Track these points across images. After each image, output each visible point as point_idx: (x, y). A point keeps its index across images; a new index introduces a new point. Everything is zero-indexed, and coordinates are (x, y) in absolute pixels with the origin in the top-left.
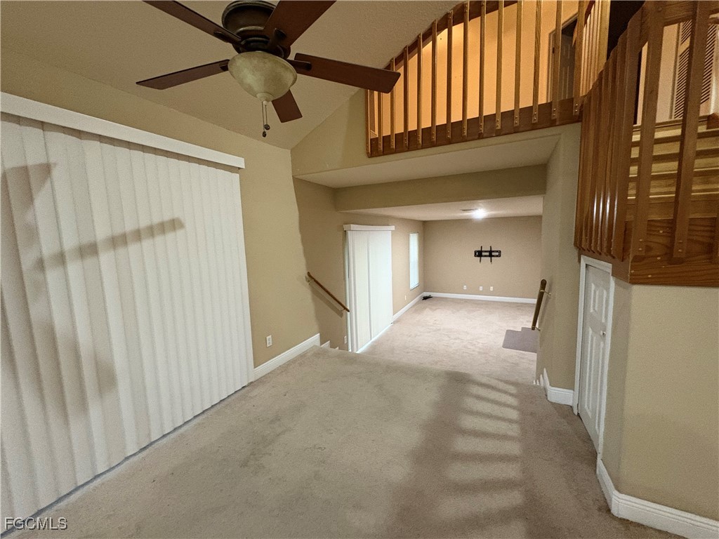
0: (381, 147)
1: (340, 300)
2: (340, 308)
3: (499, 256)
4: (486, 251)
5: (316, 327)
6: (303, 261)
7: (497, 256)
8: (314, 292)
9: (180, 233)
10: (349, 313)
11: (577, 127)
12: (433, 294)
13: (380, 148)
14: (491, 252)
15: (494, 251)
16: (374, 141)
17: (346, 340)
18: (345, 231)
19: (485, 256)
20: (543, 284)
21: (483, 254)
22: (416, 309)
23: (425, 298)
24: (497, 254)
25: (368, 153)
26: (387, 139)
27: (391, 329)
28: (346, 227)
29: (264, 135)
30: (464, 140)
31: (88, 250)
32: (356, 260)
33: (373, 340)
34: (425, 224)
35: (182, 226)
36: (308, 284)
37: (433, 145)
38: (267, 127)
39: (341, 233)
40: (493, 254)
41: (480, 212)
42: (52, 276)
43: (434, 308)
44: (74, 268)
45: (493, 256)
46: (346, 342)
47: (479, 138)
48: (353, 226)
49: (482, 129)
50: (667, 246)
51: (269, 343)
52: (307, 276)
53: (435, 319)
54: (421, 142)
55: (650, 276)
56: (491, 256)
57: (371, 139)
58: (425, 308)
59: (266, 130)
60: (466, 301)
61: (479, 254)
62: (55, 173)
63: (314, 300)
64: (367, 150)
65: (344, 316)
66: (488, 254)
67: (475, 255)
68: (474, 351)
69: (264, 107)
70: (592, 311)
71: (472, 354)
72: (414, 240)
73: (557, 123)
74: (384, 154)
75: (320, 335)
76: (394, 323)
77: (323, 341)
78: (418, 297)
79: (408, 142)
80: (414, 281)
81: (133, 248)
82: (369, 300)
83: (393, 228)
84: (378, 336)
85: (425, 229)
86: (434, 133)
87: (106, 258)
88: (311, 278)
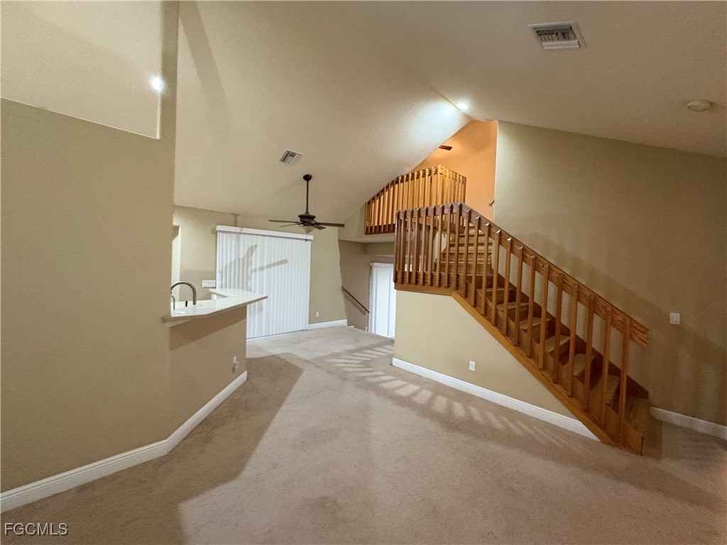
0: (370, 231)
1: (364, 306)
2: (364, 310)
5: (345, 316)
6: (341, 280)
8: (345, 296)
9: (287, 264)
10: (370, 314)
18: (371, 266)
25: (365, 233)
26: (371, 228)
28: (371, 264)
31: (262, 268)
35: (287, 262)
36: (342, 292)
39: (368, 267)
42: (253, 274)
44: (258, 273)
48: (375, 264)
51: (317, 315)
52: (342, 288)
57: (366, 227)
62: (258, 247)
63: (345, 301)
64: (365, 231)
65: (367, 315)
74: (370, 234)
75: (348, 321)
77: (349, 324)
81: (273, 268)
87: (265, 270)
88: (344, 290)
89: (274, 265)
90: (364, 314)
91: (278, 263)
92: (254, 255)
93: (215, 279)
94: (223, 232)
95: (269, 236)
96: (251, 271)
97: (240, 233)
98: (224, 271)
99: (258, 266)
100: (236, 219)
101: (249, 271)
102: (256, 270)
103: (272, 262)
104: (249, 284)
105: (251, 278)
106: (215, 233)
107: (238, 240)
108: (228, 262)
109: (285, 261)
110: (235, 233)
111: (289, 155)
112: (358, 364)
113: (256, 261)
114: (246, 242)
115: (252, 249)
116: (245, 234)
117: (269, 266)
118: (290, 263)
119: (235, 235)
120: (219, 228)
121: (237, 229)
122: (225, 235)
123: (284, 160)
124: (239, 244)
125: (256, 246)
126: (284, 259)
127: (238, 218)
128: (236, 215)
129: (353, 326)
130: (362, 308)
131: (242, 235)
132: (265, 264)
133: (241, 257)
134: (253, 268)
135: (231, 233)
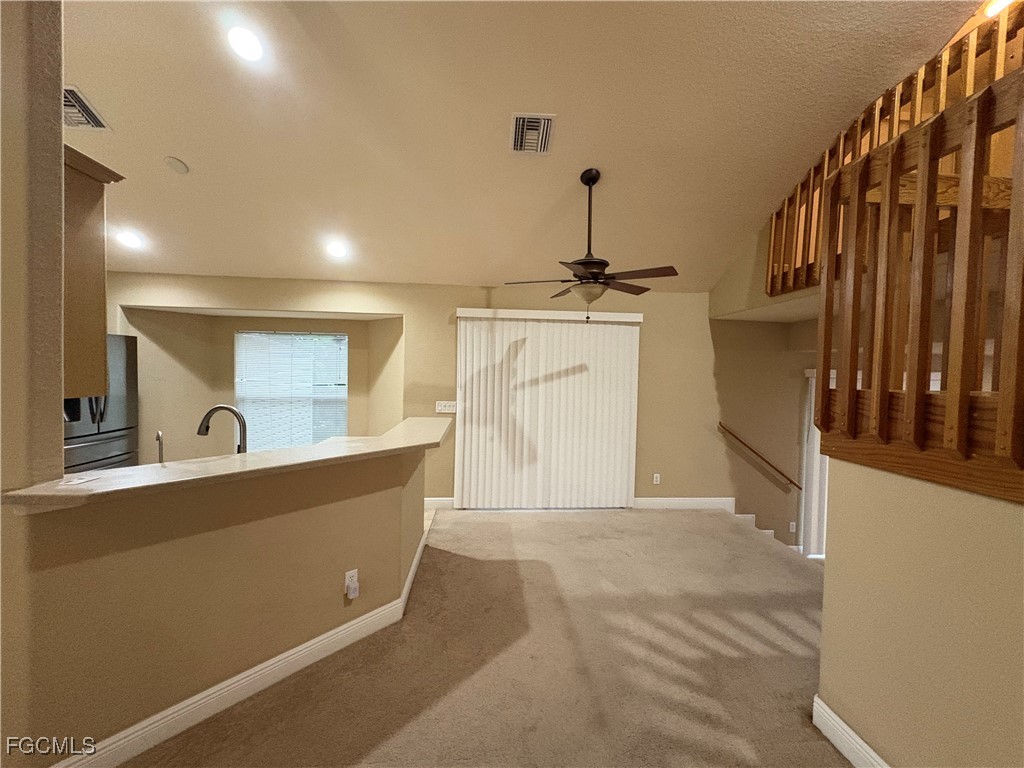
0: (779, 286)
5: (729, 489)
6: (717, 409)
8: (730, 445)
9: (585, 373)
17: (792, 527)
31: (535, 382)
35: (587, 368)
36: (721, 435)
42: (519, 392)
44: (527, 389)
46: (792, 531)
51: (657, 481)
52: (719, 427)
62: (527, 342)
63: (730, 456)
74: (783, 293)
75: (736, 498)
77: (739, 510)
79: (805, 277)
81: (556, 382)
87: (542, 386)
88: (725, 430)
89: (559, 375)
90: (787, 491)
91: (567, 372)
92: (520, 356)
93: (455, 400)
94: (466, 319)
95: (548, 321)
96: (515, 388)
97: (495, 319)
98: (468, 386)
99: (528, 378)
100: (488, 296)
101: (511, 387)
102: (523, 385)
103: (555, 370)
104: (511, 410)
105: (515, 398)
106: (455, 320)
107: (492, 330)
108: (475, 371)
109: (582, 368)
110: (487, 319)
111: (525, 129)
112: (683, 662)
113: (524, 369)
114: (507, 334)
115: (516, 347)
116: (503, 319)
117: (549, 378)
118: (592, 370)
119: (485, 324)
120: (461, 312)
121: (488, 313)
122: (469, 325)
123: (519, 144)
124: (493, 337)
125: (524, 340)
126: (578, 363)
127: (493, 292)
128: (489, 289)
129: (752, 517)
130: (779, 476)
131: (498, 324)
132: (541, 374)
133: (498, 361)
134: (519, 381)
135: (480, 319)
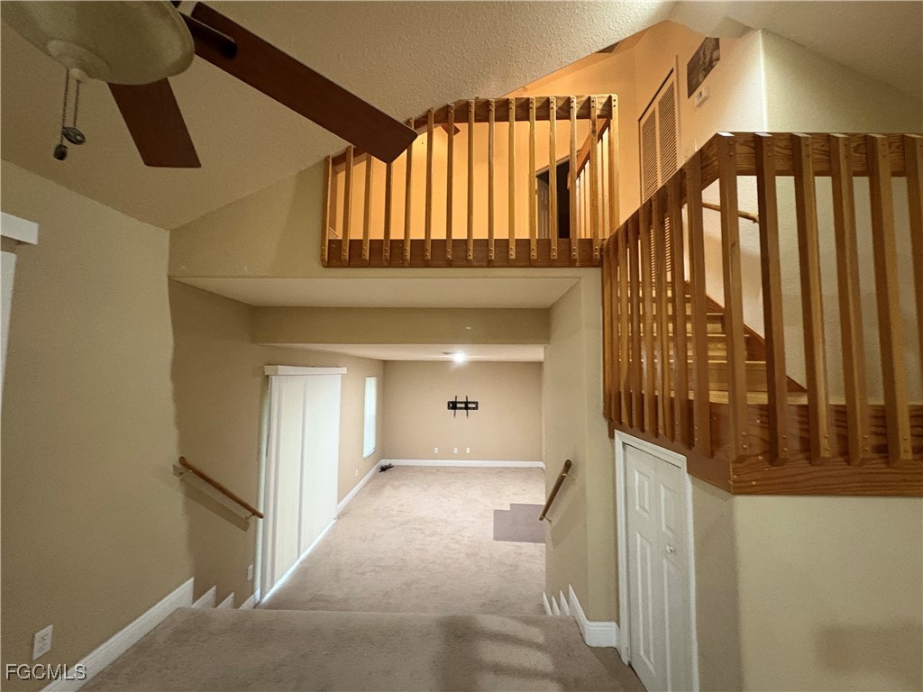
0: (346, 254)
1: (245, 500)
2: (244, 513)
3: (476, 408)
4: (461, 403)
5: (187, 567)
6: (172, 435)
7: (474, 408)
8: (191, 494)
10: (261, 520)
11: (598, 271)
12: (394, 462)
13: (342, 255)
14: (466, 403)
15: (470, 403)
16: (335, 246)
17: (250, 574)
18: (267, 377)
19: (461, 408)
20: (568, 465)
21: (459, 405)
22: (373, 488)
23: (384, 469)
24: (474, 406)
25: (323, 260)
26: (356, 245)
27: (334, 530)
28: (268, 370)
29: (61, 154)
30: (469, 265)
32: (283, 422)
33: (303, 556)
34: (386, 364)
36: (177, 479)
37: (427, 265)
38: (73, 136)
39: (259, 380)
40: (470, 406)
41: (460, 356)
43: (396, 484)
45: (470, 408)
46: (250, 577)
47: (488, 266)
49: (493, 255)
50: (766, 441)
52: (178, 465)
53: (400, 503)
54: (409, 258)
55: (754, 483)
56: (467, 408)
57: (330, 240)
58: (383, 486)
59: (66, 143)
60: (439, 469)
61: (453, 406)
63: (187, 508)
64: (322, 255)
65: (252, 526)
66: (463, 405)
67: (449, 408)
68: (459, 553)
69: (73, 84)
70: (638, 508)
71: (458, 559)
72: (371, 385)
73: (577, 264)
74: (349, 265)
75: (195, 581)
76: (340, 516)
77: (198, 593)
78: (375, 467)
79: (389, 254)
80: (370, 445)
82: (301, 485)
83: (344, 370)
84: (312, 547)
85: (386, 370)
86: (429, 248)
90: (246, 529)
